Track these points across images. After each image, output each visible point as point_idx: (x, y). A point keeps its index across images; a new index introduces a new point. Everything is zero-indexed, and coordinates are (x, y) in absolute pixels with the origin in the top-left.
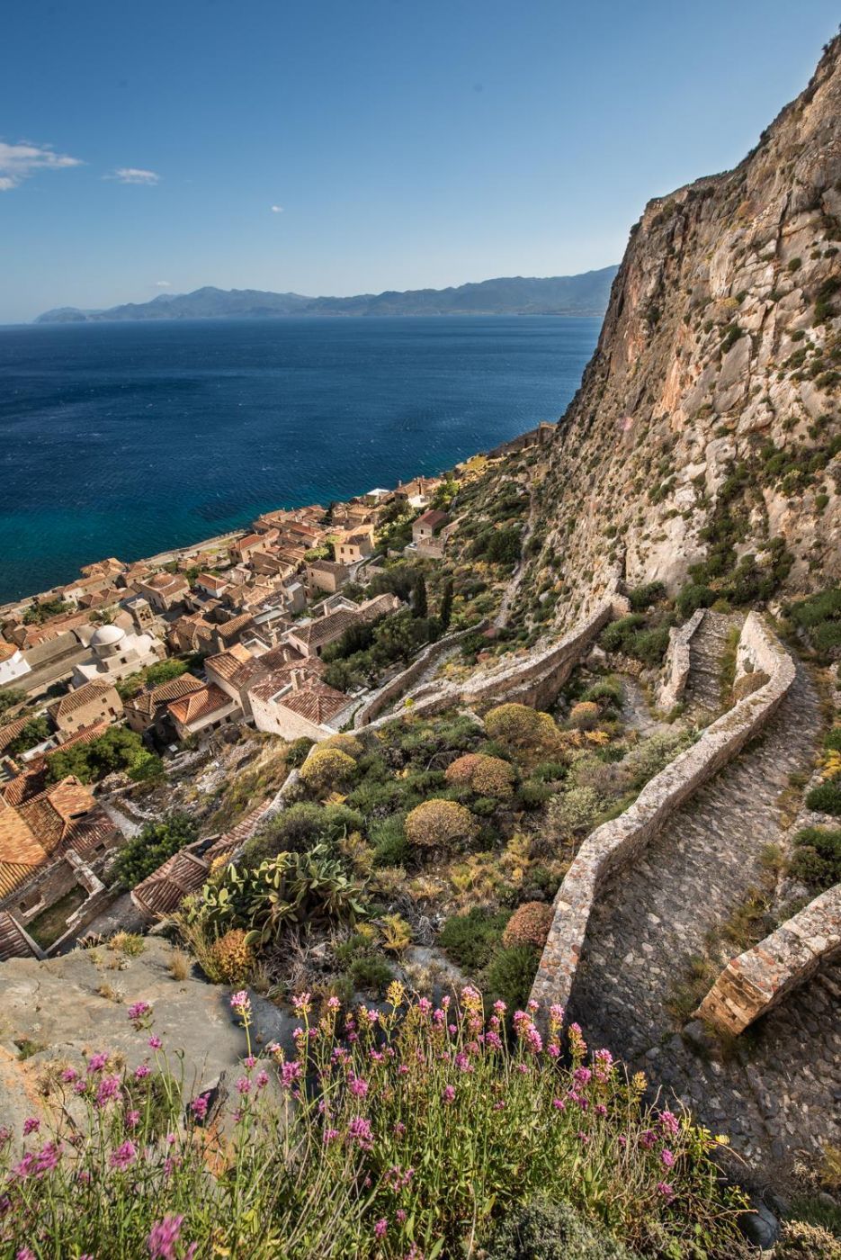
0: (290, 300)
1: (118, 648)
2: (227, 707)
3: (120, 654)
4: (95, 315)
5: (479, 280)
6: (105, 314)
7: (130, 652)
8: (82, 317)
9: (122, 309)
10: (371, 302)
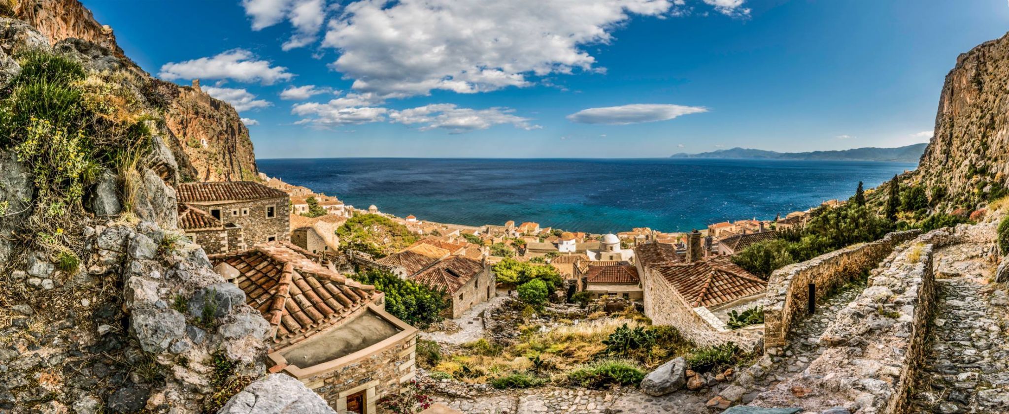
0: (771, 154)
1: (612, 248)
2: (631, 286)
3: (611, 253)
4: (692, 156)
5: (857, 148)
6: (696, 155)
7: (617, 254)
8: (686, 156)
9: (702, 154)
10: (809, 155)
